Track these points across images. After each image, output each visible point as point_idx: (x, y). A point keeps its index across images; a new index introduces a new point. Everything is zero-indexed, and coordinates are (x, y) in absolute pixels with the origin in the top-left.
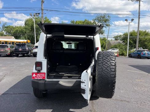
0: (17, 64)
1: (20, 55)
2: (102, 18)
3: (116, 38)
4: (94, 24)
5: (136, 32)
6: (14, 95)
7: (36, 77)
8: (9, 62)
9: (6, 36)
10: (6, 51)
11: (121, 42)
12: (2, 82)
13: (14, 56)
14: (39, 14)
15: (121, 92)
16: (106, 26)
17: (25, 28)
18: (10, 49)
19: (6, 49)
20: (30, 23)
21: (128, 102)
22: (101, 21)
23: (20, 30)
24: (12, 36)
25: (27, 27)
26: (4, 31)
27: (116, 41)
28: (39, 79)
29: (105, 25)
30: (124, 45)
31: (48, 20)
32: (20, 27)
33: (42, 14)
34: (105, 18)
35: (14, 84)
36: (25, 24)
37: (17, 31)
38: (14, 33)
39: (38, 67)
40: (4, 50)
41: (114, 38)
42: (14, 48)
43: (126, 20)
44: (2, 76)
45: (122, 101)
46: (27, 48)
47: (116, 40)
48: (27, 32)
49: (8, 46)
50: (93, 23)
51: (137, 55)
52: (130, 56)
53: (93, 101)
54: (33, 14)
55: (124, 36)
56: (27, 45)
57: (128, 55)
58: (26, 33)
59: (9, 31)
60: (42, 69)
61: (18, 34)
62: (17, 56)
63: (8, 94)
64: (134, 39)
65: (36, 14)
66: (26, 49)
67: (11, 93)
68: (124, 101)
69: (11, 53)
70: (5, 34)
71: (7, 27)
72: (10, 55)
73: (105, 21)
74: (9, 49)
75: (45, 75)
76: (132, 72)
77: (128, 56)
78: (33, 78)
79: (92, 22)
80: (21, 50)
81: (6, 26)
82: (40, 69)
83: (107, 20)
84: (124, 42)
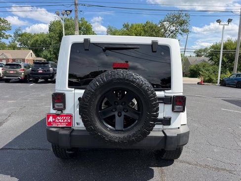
0: (33, 95)
1: (40, 80)
2: (175, 19)
3: (199, 53)
4: (162, 29)
5: (233, 42)
6: (19, 152)
7: (54, 122)
8: (22, 92)
9: (20, 49)
10: (17, 73)
11: (207, 59)
12: (3, 125)
13: (31, 82)
14: (71, 11)
15: (215, 150)
16: (182, 32)
17: (50, 37)
18: (24, 70)
19: (18, 70)
20: (58, 28)
21: (230, 172)
22: (174, 24)
23: (42, 39)
24: (30, 49)
25: (52, 34)
26: (18, 41)
27: (198, 58)
28: (60, 126)
29: (180, 31)
30: (212, 65)
31: (87, 22)
32: (42, 34)
33: (76, 11)
34: (181, 18)
35: (24, 131)
36: (50, 30)
37: (37, 41)
38: (32, 44)
39: (57, 104)
40: (15, 72)
41: (195, 52)
42: (31, 69)
43: (219, 21)
44: (6, 115)
45: (217, 169)
46: (51, 69)
47: (198, 56)
48: (53, 43)
49: (20, 66)
50: (161, 27)
51: (236, 81)
52: (223, 83)
53: (163, 168)
54: (60, 13)
55: (213, 50)
56: (52, 64)
57: (219, 81)
58: (50, 44)
59: (25, 42)
60: (65, 108)
61: (39, 46)
62: (36, 81)
63: (9, 149)
64: (230, 55)
65: (66, 11)
66: (49, 71)
67: (16, 148)
68: (222, 169)
69: (25, 76)
70: (18, 46)
71: (21, 35)
72: (25, 80)
73: (181, 24)
74: (22, 70)
75: (71, 119)
76: (230, 112)
77: (220, 83)
78: (50, 123)
79: (159, 26)
80: (41, 72)
81: (20, 32)
82: (62, 107)
83: (184, 21)
84: (212, 59)
